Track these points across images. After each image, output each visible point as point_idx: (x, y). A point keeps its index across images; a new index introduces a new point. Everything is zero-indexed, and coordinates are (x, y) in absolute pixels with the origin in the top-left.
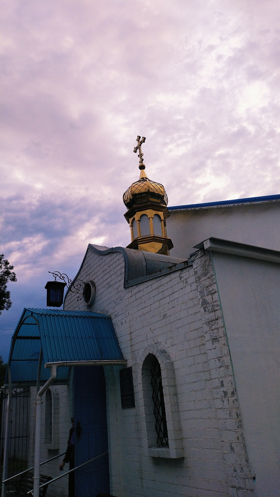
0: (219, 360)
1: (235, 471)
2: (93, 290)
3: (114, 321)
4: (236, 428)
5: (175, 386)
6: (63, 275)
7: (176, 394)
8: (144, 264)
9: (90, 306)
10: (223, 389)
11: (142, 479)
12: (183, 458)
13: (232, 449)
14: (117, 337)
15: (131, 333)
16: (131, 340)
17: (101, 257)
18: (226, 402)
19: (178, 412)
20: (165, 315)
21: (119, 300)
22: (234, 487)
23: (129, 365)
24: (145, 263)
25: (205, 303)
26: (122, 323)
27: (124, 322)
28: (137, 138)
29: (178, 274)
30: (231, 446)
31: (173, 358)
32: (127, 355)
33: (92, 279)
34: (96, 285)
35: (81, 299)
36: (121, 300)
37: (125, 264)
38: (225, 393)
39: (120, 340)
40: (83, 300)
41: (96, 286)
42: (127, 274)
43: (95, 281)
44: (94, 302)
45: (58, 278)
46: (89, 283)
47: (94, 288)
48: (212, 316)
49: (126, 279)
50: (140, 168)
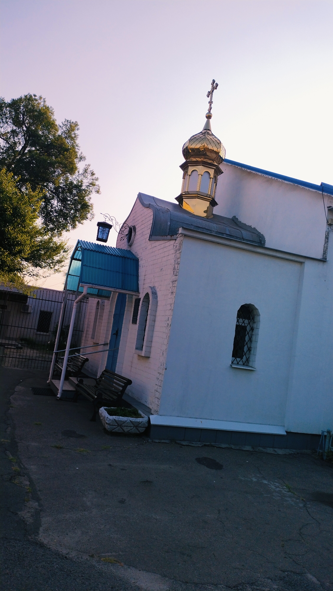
0: (171, 305)
1: (161, 365)
2: (133, 234)
3: (141, 263)
4: (167, 344)
5: (155, 316)
6: (112, 218)
7: (155, 321)
8: (168, 224)
9: (130, 246)
10: (168, 322)
11: (132, 367)
12: (149, 357)
13: (163, 354)
14: (138, 275)
15: (145, 275)
16: (144, 280)
17: (143, 208)
18: (167, 329)
19: (153, 331)
20: (162, 269)
21: (145, 248)
22: (159, 373)
23: (140, 296)
24: (170, 223)
25: (174, 269)
26: (143, 266)
27: (144, 266)
28: (211, 82)
30: (163, 353)
31: (159, 299)
32: (141, 290)
33: (135, 224)
34: (137, 230)
35: (123, 240)
36: (146, 249)
37: (153, 221)
38: (168, 324)
39: (140, 278)
40: (126, 240)
41: (136, 232)
42: (152, 229)
43: (137, 227)
44: (133, 244)
45: (107, 219)
46: (133, 228)
47: (134, 233)
48: (174, 278)
49: (151, 234)
50: (207, 117)
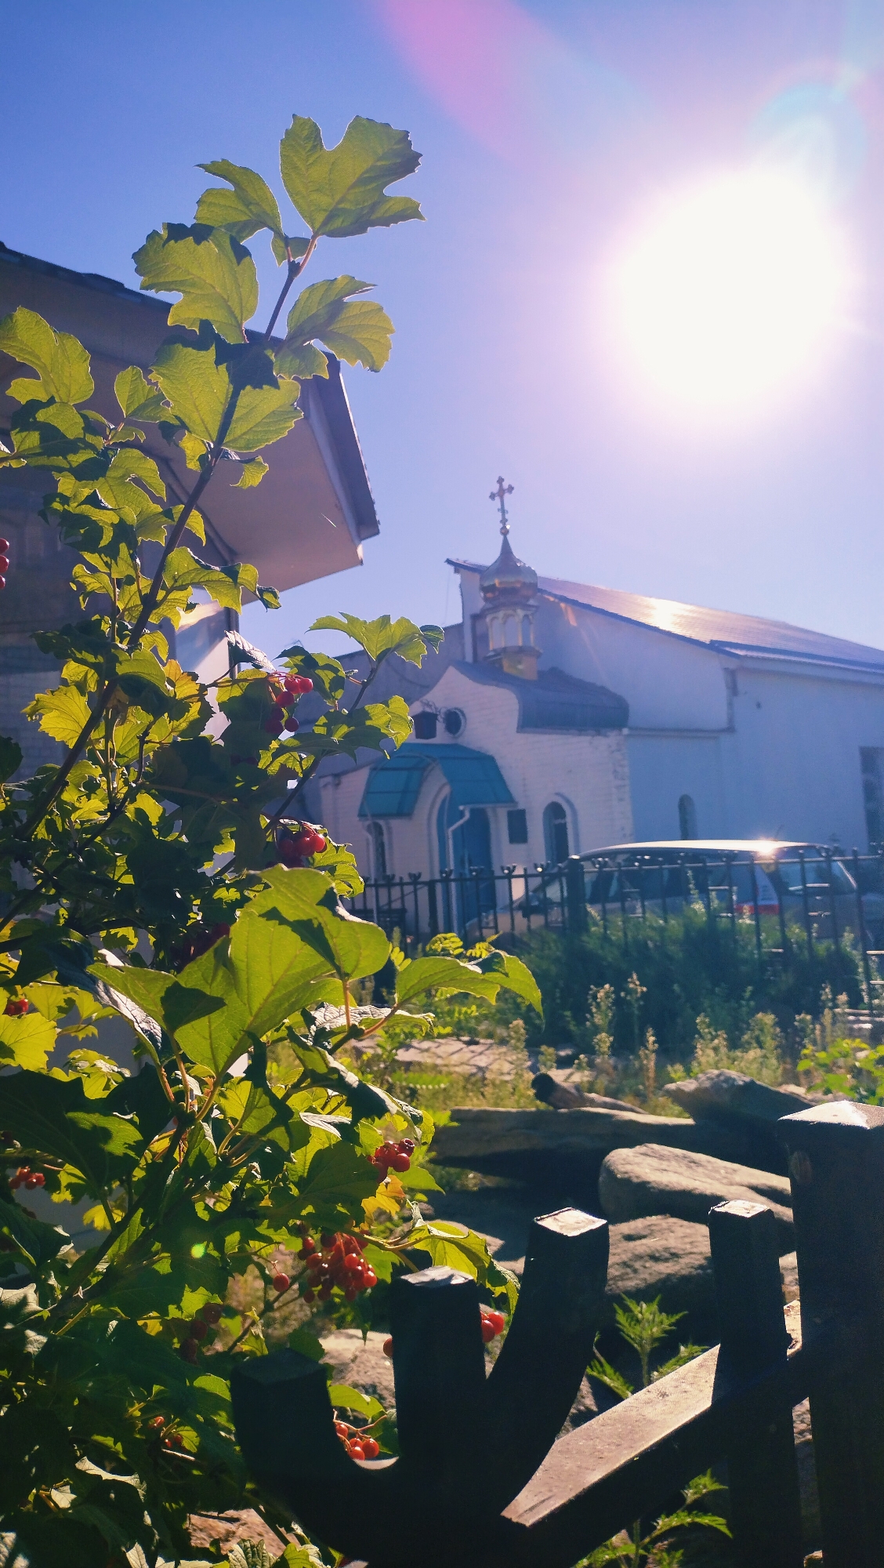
2: (463, 721)
3: (500, 762)
5: (576, 828)
7: (578, 834)
9: (457, 738)
10: (623, 832)
14: (502, 778)
15: (524, 779)
16: (525, 785)
17: (477, 685)
23: (521, 807)
26: (512, 766)
27: (515, 766)
29: (588, 738)
31: (577, 806)
32: (519, 799)
34: (467, 716)
36: (512, 743)
37: (520, 707)
39: (508, 781)
42: (523, 718)
43: (466, 711)
49: (523, 724)
50: (502, 533)
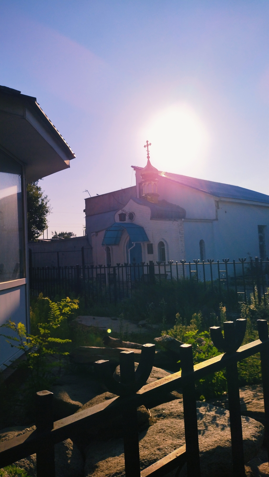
3: (145, 229)
14: (146, 234)
15: (152, 234)
17: (139, 205)
21: (148, 223)
23: (152, 242)
25: (180, 232)
26: (149, 230)
28: (146, 141)
29: (172, 222)
31: (168, 243)
33: (133, 211)
34: (135, 214)
37: (151, 212)
44: (134, 220)
46: (133, 213)
48: (181, 236)
49: (152, 217)
50: (148, 158)
